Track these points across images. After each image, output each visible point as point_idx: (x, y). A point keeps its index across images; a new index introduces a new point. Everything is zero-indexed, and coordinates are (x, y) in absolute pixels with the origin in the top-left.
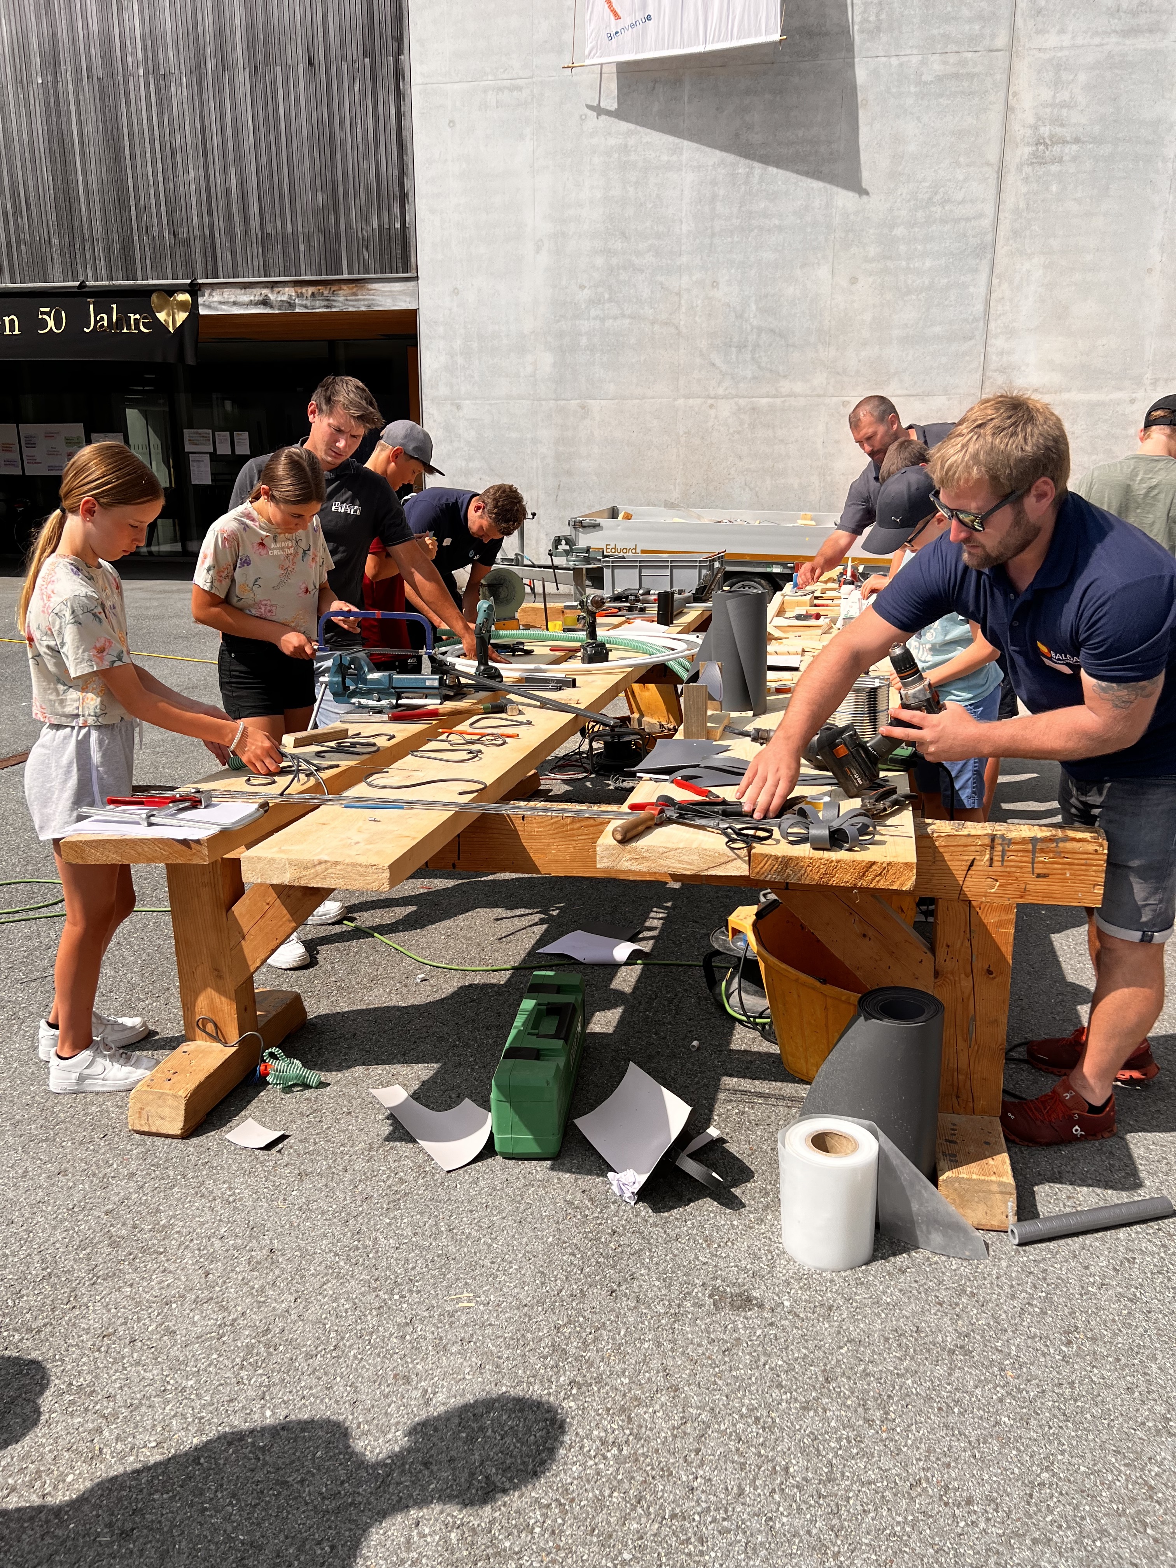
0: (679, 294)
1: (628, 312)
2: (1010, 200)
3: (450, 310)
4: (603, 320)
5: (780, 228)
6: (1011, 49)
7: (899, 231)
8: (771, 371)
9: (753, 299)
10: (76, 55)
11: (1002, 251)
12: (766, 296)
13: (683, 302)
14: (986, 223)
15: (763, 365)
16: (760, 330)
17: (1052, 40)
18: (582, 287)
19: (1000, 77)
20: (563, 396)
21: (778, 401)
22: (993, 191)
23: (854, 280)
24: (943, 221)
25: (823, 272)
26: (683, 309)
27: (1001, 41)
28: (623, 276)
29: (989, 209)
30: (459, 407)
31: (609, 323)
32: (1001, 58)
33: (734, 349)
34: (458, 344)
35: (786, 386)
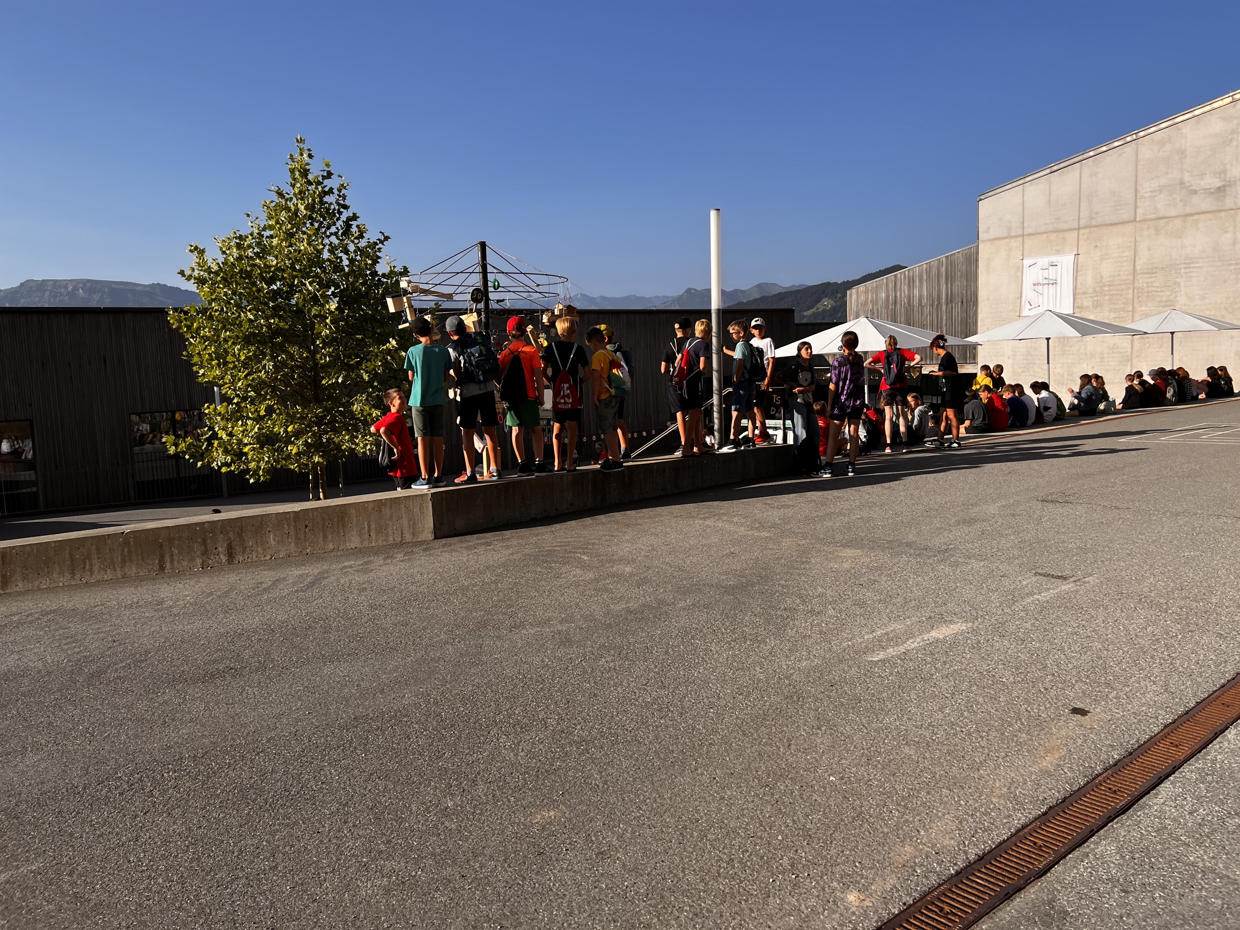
2: (1135, 348)
5: (1073, 354)
6: (1133, 311)
7: (1105, 355)
10: (901, 301)
11: (1134, 361)
14: (1129, 353)
16: (1068, 380)
17: (1144, 308)
19: (1131, 317)
22: (1130, 346)
24: (1117, 353)
27: (1130, 309)
28: (1031, 365)
29: (1129, 350)
32: (1130, 313)
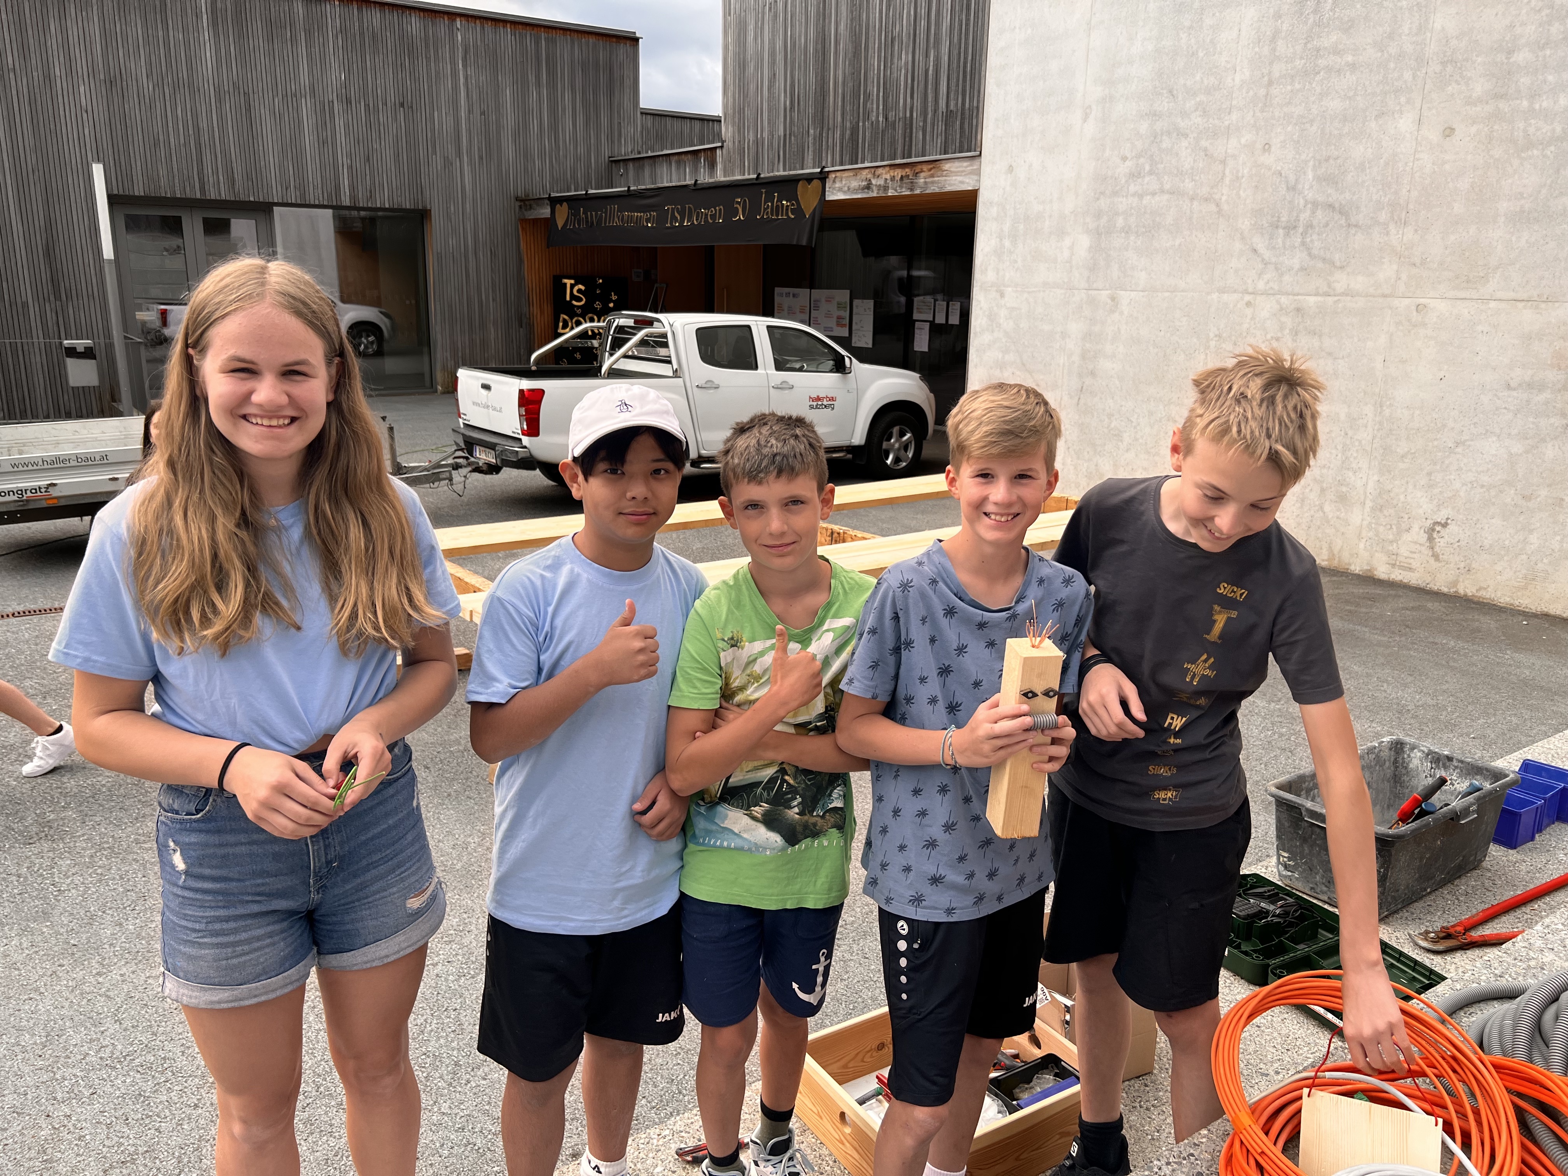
0: (1224, 162)
1: (1167, 187)
3: (1004, 189)
4: (1141, 197)
5: (1353, 67)
8: (1324, 260)
9: (1311, 163)
12: (1327, 160)
13: (1227, 172)
15: (1315, 252)
16: (1315, 204)
18: (1124, 159)
20: (1095, 286)
21: (1330, 300)
23: (1449, 132)
25: (1405, 123)
26: (1227, 181)
30: (1002, 295)
31: (1147, 200)
33: (1281, 231)
34: (1007, 227)
35: (1341, 281)
